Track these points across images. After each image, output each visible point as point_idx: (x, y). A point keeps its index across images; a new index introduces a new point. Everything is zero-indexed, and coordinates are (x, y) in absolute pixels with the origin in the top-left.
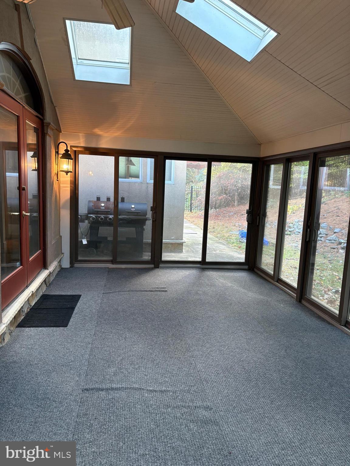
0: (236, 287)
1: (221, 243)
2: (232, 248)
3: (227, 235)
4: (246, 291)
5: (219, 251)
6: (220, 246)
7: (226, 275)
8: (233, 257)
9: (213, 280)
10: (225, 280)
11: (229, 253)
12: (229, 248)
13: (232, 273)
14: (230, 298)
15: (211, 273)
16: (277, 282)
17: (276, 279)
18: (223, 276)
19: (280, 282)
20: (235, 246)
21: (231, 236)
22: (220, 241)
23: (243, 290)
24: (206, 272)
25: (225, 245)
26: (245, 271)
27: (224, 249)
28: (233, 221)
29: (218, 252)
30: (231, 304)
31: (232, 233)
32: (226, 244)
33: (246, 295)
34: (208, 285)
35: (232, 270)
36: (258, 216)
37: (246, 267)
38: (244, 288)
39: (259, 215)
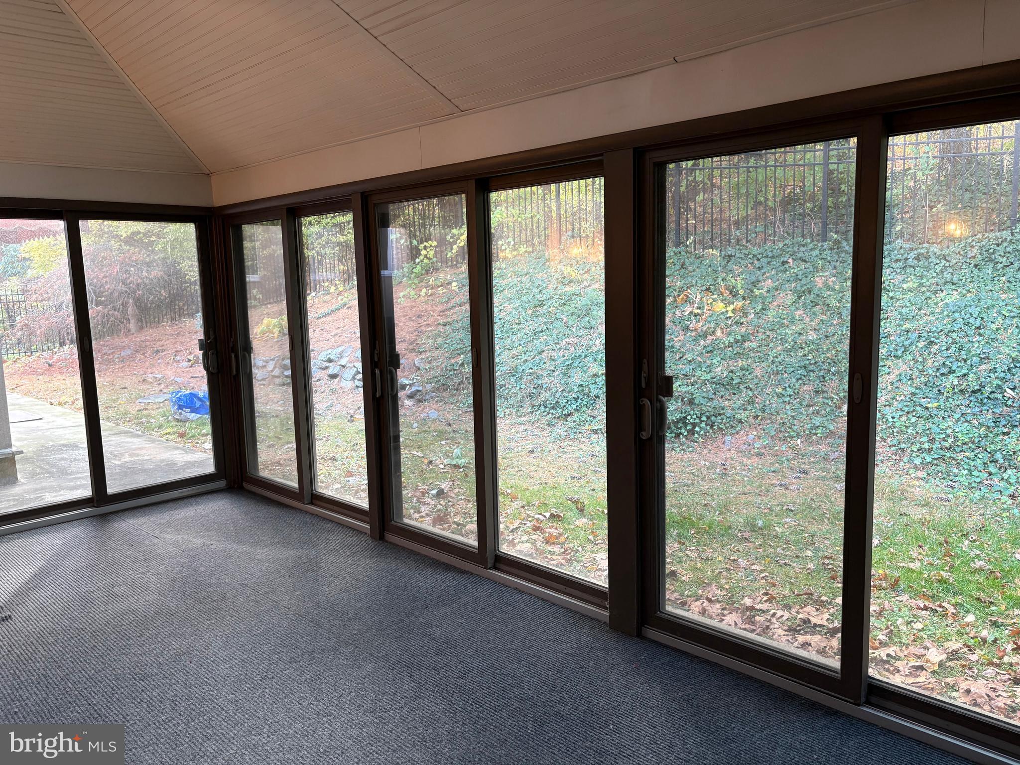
0: (217, 544)
1: (126, 432)
2: (163, 442)
3: (133, 410)
4: (247, 548)
5: (131, 456)
6: (127, 443)
7: (176, 517)
8: (176, 464)
9: (147, 542)
10: (178, 531)
11: (159, 457)
12: (153, 441)
13: (191, 508)
14: (214, 580)
15: (131, 522)
16: (312, 503)
17: (307, 498)
18: (169, 524)
19: (318, 502)
20: (167, 434)
21: (146, 409)
22: (122, 428)
23: (241, 548)
24: (116, 525)
25: (138, 436)
26: (221, 496)
27: (141, 449)
28: (134, 370)
29: (127, 458)
30: (224, 597)
31: (145, 401)
32: (140, 433)
33: (253, 559)
34: (136, 560)
35: (186, 501)
36: (233, 352)
37: (222, 484)
38: (240, 542)
39: (234, 349)
